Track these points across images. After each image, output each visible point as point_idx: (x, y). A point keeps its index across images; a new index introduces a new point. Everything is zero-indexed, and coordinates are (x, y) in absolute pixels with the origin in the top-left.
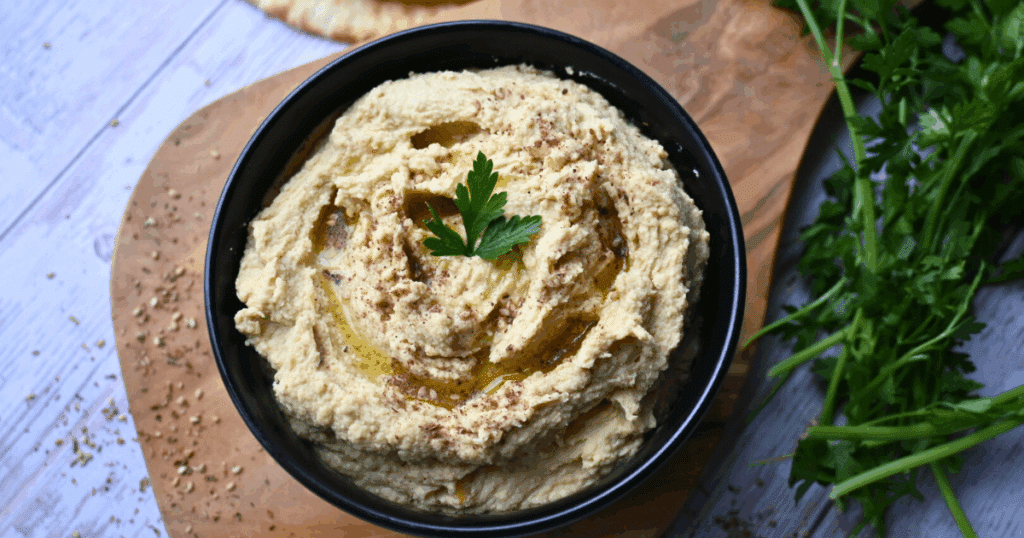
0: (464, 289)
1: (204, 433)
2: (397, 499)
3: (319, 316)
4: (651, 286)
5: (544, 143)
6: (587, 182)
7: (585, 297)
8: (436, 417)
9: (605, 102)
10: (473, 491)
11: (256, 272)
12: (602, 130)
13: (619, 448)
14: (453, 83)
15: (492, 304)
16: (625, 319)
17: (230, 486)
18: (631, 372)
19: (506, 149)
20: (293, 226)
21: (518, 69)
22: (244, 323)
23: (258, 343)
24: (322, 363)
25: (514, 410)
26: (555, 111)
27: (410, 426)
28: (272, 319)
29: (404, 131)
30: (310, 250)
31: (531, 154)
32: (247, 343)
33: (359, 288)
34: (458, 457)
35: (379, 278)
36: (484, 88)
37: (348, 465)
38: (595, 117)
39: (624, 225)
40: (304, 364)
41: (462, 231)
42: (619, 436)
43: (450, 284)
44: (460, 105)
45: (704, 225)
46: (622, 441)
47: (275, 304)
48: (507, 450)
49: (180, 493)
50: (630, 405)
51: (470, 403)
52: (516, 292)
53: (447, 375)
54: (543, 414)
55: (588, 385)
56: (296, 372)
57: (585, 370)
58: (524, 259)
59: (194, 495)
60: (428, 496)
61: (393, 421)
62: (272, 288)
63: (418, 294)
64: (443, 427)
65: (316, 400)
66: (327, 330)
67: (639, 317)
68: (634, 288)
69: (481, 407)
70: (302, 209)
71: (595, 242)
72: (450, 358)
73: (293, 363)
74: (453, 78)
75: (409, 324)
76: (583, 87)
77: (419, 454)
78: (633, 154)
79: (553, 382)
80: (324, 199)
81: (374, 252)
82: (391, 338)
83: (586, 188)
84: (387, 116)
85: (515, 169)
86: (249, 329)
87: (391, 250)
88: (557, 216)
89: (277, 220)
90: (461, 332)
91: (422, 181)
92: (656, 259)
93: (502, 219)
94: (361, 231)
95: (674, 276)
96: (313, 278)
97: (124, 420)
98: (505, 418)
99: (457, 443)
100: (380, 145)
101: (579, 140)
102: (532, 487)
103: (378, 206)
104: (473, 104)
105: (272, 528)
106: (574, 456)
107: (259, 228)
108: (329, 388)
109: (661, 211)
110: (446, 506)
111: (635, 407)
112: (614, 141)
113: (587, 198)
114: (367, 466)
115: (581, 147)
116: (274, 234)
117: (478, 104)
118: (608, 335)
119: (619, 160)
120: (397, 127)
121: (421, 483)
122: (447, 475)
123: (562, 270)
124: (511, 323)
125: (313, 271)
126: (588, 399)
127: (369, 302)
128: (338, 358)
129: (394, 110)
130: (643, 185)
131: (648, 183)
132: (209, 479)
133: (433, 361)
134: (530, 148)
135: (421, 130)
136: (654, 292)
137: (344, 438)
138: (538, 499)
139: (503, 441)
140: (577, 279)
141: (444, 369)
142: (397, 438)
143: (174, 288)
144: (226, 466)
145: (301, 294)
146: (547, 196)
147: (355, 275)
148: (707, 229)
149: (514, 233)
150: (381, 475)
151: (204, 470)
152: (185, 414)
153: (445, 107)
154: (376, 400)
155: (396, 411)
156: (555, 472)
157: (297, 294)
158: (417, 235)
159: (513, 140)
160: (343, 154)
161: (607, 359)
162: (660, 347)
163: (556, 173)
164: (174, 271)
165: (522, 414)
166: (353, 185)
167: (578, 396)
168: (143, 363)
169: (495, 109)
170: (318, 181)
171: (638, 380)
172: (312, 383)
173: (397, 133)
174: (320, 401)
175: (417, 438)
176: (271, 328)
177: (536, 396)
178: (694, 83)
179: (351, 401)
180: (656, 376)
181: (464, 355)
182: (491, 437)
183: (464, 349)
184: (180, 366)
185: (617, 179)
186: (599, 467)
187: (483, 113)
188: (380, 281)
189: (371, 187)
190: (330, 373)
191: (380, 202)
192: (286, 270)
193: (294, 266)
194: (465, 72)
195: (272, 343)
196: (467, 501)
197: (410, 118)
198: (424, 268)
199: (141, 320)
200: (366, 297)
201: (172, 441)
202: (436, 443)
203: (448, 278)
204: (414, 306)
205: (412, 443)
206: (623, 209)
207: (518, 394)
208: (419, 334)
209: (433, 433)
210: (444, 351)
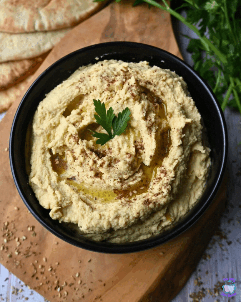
0: (120, 149)
1: (57, 271)
3: (78, 194)
4: (179, 104)
5: (110, 83)
6: (135, 85)
7: (161, 123)
8: (144, 198)
9: (116, 61)
10: (171, 214)
11: (46, 196)
12: (125, 68)
13: (206, 165)
14: (63, 88)
15: (134, 147)
16: (180, 120)
17: (79, 282)
18: (193, 137)
19: (99, 95)
20: (46, 171)
21: (79, 70)
22: (54, 215)
23: (64, 219)
24: (92, 209)
25: (168, 175)
26: (105, 72)
27: (139, 206)
28: (63, 207)
29: (59, 114)
30: (58, 175)
31: (108, 90)
32: (60, 222)
33: (84, 176)
34: (161, 205)
35: (89, 166)
36: (75, 81)
37: (123, 238)
38: (119, 65)
39: (155, 92)
41: (104, 131)
42: (203, 161)
43: (114, 151)
44: (72, 92)
45: (178, 75)
46: (205, 162)
47: (61, 201)
48: (175, 190)
49: (64, 298)
50: (200, 148)
51: (151, 184)
52: (137, 138)
53: (136, 181)
54: (177, 170)
55: (184, 150)
56: (86, 218)
57: (179, 146)
58: (132, 125)
59: (69, 295)
60: (158, 228)
61: (132, 209)
62: (56, 196)
63: (108, 160)
64: (149, 199)
65: (100, 222)
66: (85, 197)
67: (184, 116)
68: (175, 108)
69: (156, 183)
70: (44, 164)
71: (150, 104)
72: (133, 175)
73: (83, 216)
74: (62, 86)
75: (112, 173)
76: (105, 61)
77: (148, 214)
78: (140, 69)
79: (172, 157)
80: (48, 156)
81: (81, 159)
82: (109, 183)
83: (136, 87)
84: (50, 113)
85: (107, 99)
86: (58, 216)
87: (86, 154)
88: (133, 103)
89: (38, 173)
90: (132, 163)
91: (79, 125)
92: (174, 95)
93: (115, 117)
94: (70, 157)
95: (184, 96)
96: (66, 183)
97: (22, 290)
98: (167, 180)
99: (158, 200)
100: (55, 124)
101: (120, 75)
102: (188, 199)
103: (70, 143)
104: (76, 88)
105: (105, 285)
106: (194, 178)
107: (34, 180)
108: (102, 214)
109: (164, 78)
110: (166, 226)
111: (202, 147)
112: (131, 68)
113: (138, 90)
114: (130, 234)
115: (123, 77)
116: (41, 179)
117: (78, 87)
118: (179, 129)
119: (138, 73)
120: (55, 115)
121: (153, 225)
122: (160, 214)
123: (149, 119)
124: (144, 149)
125: (65, 181)
126: (187, 155)
127: (91, 177)
128: (96, 203)
129: (51, 109)
130: (152, 74)
131: (154, 72)
132: (70, 285)
133: (128, 180)
134: (107, 89)
135: (64, 110)
136: (181, 105)
137: (119, 228)
138: (193, 201)
139: (172, 189)
140: (155, 118)
141: (134, 180)
142: (138, 213)
143: (9, 231)
144: (73, 276)
145: (66, 191)
146: (125, 99)
147: (79, 173)
149: (123, 119)
150: (137, 233)
151: (66, 284)
152: (45, 270)
153: (67, 96)
154: (121, 206)
155: (130, 205)
156: (192, 188)
157: (65, 193)
158: (91, 143)
159: (99, 90)
160: (44, 136)
161: (184, 137)
162: (196, 121)
163: (123, 90)
164: (4, 225)
165: (172, 174)
166: (56, 143)
167: (183, 156)
168: (17, 264)
169: (85, 85)
170: (42, 151)
171: (197, 138)
172: (95, 218)
173: (57, 116)
174: (102, 221)
175: (144, 208)
176: (64, 211)
177: (171, 166)
179: (113, 213)
180: (201, 132)
181: (137, 170)
182: (168, 189)
183: (136, 168)
184: (31, 255)
185: (141, 79)
186: (205, 176)
187: (82, 89)
188: (90, 167)
189: (63, 139)
190: (98, 209)
191: (70, 142)
192: (56, 187)
193: (57, 184)
194: (64, 82)
195: (69, 215)
196: (172, 219)
197: (58, 108)
198: (101, 152)
199: (5, 250)
200: (89, 176)
201: (48, 283)
202: (151, 206)
203: (112, 150)
204: (110, 166)
205: (144, 211)
206: (151, 87)
207: (165, 170)
208: (118, 174)
209: (148, 203)
210: (131, 173)
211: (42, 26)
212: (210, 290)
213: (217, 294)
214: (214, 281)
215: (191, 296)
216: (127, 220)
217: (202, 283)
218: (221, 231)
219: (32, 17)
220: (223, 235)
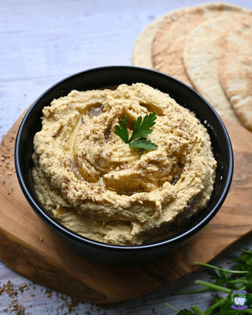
0: (116, 150)
2: (42, 200)
3: (67, 125)
4: (176, 194)
5: (178, 127)
6: (181, 145)
7: (151, 182)
8: (72, 178)
9: (209, 139)
10: (64, 215)
12: (200, 140)
14: (166, 98)
15: (120, 160)
16: (158, 197)
17: (10, 173)
18: (145, 218)
19: (165, 122)
20: (85, 99)
21: (190, 112)
22: (46, 111)
23: (44, 120)
24: (55, 137)
25: (96, 195)
26: (190, 123)
27: (61, 173)
28: (54, 116)
29: (140, 99)
30: (83, 108)
31: (171, 129)
32: (41, 118)
33: (86, 128)
34: (67, 196)
35: (95, 128)
36: (174, 105)
37: (37, 178)
38: (202, 135)
39: (183, 172)
40: (50, 132)
41: (130, 136)
42: (124, 238)
43: (113, 146)
44: (162, 102)
45: (211, 195)
46: (124, 241)
47: (58, 111)
48: (84, 206)
50: (136, 229)
52: (131, 163)
53: (87, 169)
54: (105, 205)
55: (127, 209)
58: (142, 155)
60: (50, 206)
61: (58, 167)
62: (61, 106)
63: (99, 136)
64: (71, 182)
65: (42, 144)
66: (66, 131)
67: (162, 199)
68: (169, 189)
69: (87, 185)
70: (92, 97)
71: (169, 168)
72: (92, 165)
75: (89, 144)
76: (205, 129)
78: (205, 155)
79: (117, 198)
80: (101, 101)
81: (99, 120)
82: (81, 146)
83: (180, 147)
84: (138, 92)
85: (162, 129)
86: (45, 114)
87: (104, 122)
88: (164, 150)
89: (82, 94)
90: (102, 158)
91: (132, 112)
92: (184, 188)
93: (146, 139)
95: (186, 198)
96: (76, 115)
98: (91, 194)
99: (70, 190)
101: (190, 136)
102: (83, 230)
104: (166, 105)
106: (105, 232)
108: (49, 144)
109: (199, 174)
110: (52, 213)
111: (137, 231)
112: (202, 146)
113: (177, 151)
114: (41, 182)
116: (77, 96)
117: (168, 106)
118: (147, 196)
119: (199, 151)
120: (139, 97)
121: (51, 199)
122: (60, 201)
123: (150, 165)
124: (121, 170)
125: (78, 114)
126: (124, 214)
127: (85, 133)
128: (61, 140)
129: (142, 91)
130: (200, 161)
131: (202, 162)
133: (87, 163)
134: (173, 127)
135: (145, 102)
136: (175, 197)
137: (40, 163)
139: (84, 202)
140: (153, 172)
141: (88, 167)
142: (54, 172)
145: (68, 115)
146: (165, 141)
147: (89, 125)
148: (211, 197)
150: (43, 188)
151: (8, 164)
153: (157, 100)
155: (61, 165)
156: (94, 233)
158: (116, 124)
159: (170, 122)
160: (117, 93)
161: (141, 204)
162: (162, 218)
163: (175, 136)
165: (98, 198)
166: (111, 100)
167: (121, 209)
169: (172, 111)
170: (103, 95)
171: (145, 222)
172: (46, 138)
173: (137, 98)
175: (60, 177)
176: (51, 119)
177: (108, 197)
178: (244, 177)
180: (153, 227)
181: (97, 167)
182: (81, 196)
183: (99, 165)
185: (193, 156)
187: (167, 109)
188: (93, 129)
189: (116, 104)
190: (55, 142)
191: (114, 109)
192: (71, 107)
193: (74, 108)
195: (48, 123)
196: (59, 216)
197: (144, 96)
198: (110, 136)
200: (86, 131)
202: (64, 185)
203: (114, 144)
204: (95, 140)
205: (57, 178)
206: (187, 166)
207: (102, 191)
208: (89, 149)
209: (66, 181)
210: (92, 160)
211: (236, 102)
212: (16, 301)
213: (12, 308)
214: (25, 305)
215: (9, 282)
216: (47, 165)
217: (22, 291)
218: (77, 305)
219: (241, 92)
220: (73, 308)
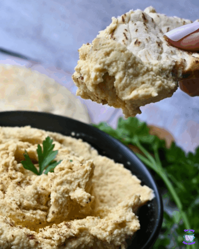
25: (70, 230)
53: (34, 216)
54: (82, 235)
64: (35, 236)
69: (54, 228)
75: (16, 191)
77: (23, 247)
82: (7, 200)
98: (67, 231)
129: (7, 133)
139: (65, 244)
142: (13, 236)
158: (19, 165)
165: (74, 232)
181: (41, 207)
183: (41, 204)
188: (2, 180)
197: (13, 135)
204: (19, 184)
205: (21, 240)
209: (30, 237)
210: (33, 203)
